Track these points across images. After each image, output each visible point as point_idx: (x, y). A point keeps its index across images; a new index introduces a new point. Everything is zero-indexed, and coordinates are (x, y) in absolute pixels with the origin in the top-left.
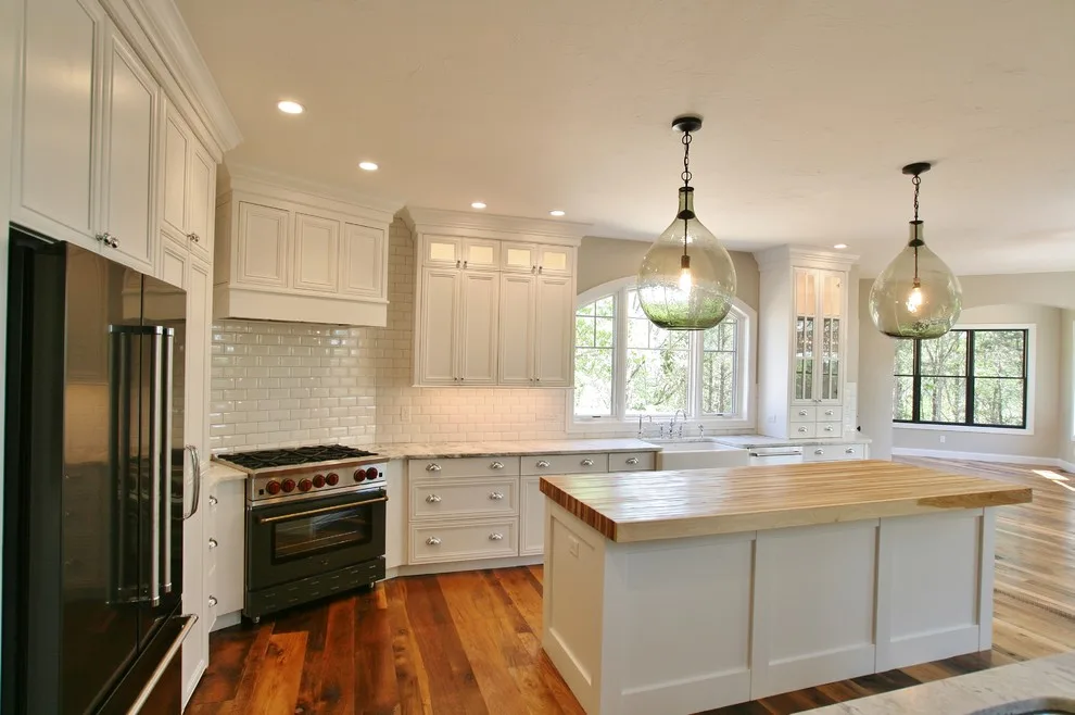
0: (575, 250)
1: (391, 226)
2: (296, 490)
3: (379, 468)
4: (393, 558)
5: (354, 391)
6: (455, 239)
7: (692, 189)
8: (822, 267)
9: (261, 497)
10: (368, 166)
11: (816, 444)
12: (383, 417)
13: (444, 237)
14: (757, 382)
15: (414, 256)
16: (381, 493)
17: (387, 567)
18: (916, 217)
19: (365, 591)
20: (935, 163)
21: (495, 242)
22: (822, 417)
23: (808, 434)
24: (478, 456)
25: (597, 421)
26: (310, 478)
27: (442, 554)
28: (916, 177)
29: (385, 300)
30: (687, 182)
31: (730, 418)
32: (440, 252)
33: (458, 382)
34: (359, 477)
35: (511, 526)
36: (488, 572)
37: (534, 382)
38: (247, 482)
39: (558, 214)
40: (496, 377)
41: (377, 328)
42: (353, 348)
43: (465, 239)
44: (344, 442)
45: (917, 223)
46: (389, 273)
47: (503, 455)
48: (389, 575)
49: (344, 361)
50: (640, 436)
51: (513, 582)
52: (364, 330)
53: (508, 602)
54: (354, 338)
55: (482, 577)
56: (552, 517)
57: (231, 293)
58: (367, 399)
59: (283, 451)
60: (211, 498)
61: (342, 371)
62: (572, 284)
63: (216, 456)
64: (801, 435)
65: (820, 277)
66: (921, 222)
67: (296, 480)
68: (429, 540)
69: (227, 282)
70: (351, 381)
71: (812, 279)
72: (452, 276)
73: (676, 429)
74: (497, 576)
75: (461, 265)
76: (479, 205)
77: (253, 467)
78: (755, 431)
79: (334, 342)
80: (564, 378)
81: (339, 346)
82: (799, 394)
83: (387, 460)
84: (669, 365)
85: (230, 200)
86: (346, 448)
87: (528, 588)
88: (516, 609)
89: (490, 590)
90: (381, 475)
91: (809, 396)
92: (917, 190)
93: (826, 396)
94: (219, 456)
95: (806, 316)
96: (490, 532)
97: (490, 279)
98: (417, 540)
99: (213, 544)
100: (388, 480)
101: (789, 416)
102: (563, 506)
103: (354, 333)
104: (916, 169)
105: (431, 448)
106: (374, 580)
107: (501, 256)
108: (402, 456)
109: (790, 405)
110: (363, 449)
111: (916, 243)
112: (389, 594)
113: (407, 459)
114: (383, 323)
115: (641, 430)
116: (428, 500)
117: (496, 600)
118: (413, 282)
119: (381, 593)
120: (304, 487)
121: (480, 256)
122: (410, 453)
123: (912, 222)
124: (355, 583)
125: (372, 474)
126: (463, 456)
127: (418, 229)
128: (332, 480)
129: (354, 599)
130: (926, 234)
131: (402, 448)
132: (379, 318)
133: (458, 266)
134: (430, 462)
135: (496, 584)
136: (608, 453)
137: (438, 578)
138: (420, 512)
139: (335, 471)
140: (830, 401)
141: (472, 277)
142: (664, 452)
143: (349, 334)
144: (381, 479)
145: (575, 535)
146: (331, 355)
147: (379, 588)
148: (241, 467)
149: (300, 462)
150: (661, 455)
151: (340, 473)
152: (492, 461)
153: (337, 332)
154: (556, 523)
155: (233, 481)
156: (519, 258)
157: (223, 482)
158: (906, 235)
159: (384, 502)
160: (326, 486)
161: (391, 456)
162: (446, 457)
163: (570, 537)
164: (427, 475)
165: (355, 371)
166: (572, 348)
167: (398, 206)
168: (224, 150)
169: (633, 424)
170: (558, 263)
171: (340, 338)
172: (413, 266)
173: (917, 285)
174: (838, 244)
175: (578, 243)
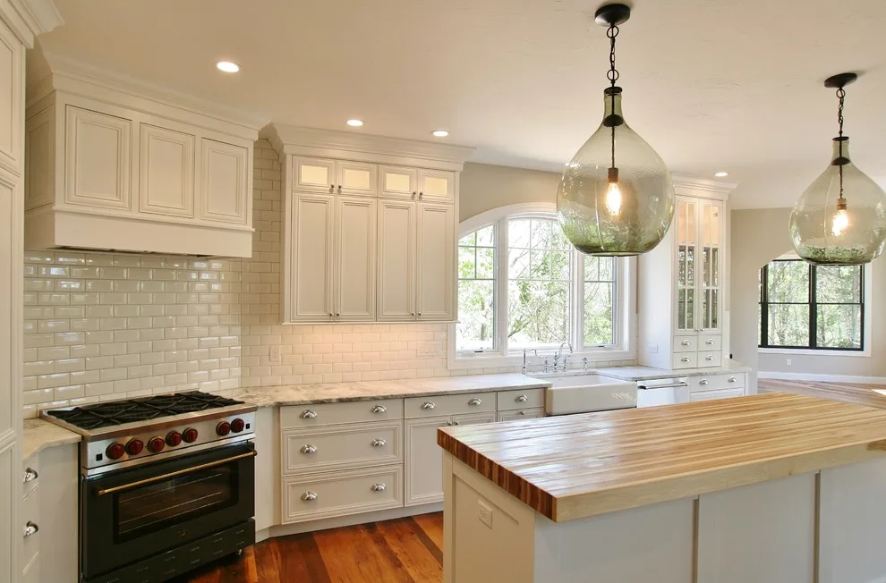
0: (458, 175)
1: (255, 143)
2: (145, 451)
3: (246, 418)
4: (263, 520)
5: (216, 330)
6: (326, 161)
7: (619, 90)
8: (700, 195)
9: (100, 463)
10: (228, 67)
11: (701, 374)
12: (249, 360)
13: (314, 159)
14: (637, 312)
15: (282, 181)
16: (249, 447)
17: (257, 529)
18: (841, 132)
19: (232, 561)
20: (863, 72)
21: (372, 165)
22: (703, 347)
23: (690, 364)
24: (358, 399)
25: (479, 356)
26: (162, 436)
27: (319, 510)
28: (841, 90)
29: (250, 227)
30: (613, 81)
31: (611, 349)
32: (312, 176)
33: (333, 318)
34: (223, 430)
35: (394, 474)
36: (370, 527)
37: (415, 317)
38: (81, 447)
39: (441, 134)
40: (375, 312)
41: (241, 260)
42: (215, 282)
43: (340, 162)
44: (206, 387)
45: (841, 139)
46: (254, 199)
47: (386, 398)
48: (258, 539)
49: (204, 297)
50: (524, 370)
51: (400, 538)
52: (225, 262)
53: (397, 564)
54: (216, 271)
55: (364, 534)
56: (454, 476)
57: (57, 216)
58: (232, 339)
59: (131, 402)
60: (29, 471)
61: (202, 309)
62: (454, 211)
63: (45, 413)
64: (684, 365)
65: (699, 205)
66: (846, 138)
67: (145, 439)
68: (305, 495)
69: (52, 204)
70: (213, 319)
71: (692, 207)
72: (325, 202)
73: (560, 362)
74: (381, 530)
75: (335, 189)
76: (355, 123)
77: (90, 426)
78: (636, 361)
79: (194, 276)
80: (448, 312)
81: (199, 280)
82: (681, 325)
83: (255, 409)
84: (525, 296)
85: (53, 104)
86: (207, 396)
87: (416, 544)
88: (407, 573)
89: (374, 548)
90: (248, 426)
91: (690, 326)
92: (842, 103)
93: (707, 326)
94: (50, 413)
95: (688, 245)
96: (373, 482)
97: (367, 205)
98: (291, 496)
99: (33, 529)
100: (257, 431)
101: (673, 347)
102: (473, 467)
103: (216, 265)
104: (839, 81)
105: (305, 392)
106: (243, 547)
107: (378, 181)
108: (272, 403)
109: (674, 337)
110: (226, 395)
111: (841, 161)
112: (260, 561)
113: (278, 406)
114: (247, 252)
115: (525, 365)
116: (302, 451)
117: (383, 562)
118: (281, 210)
119: (251, 561)
120: (155, 447)
121: (356, 180)
122: (281, 399)
123: (836, 139)
124: (220, 553)
125: (238, 426)
126: (341, 401)
127: (286, 150)
128: (190, 436)
129: (219, 572)
130: (852, 151)
131: (271, 392)
132: (243, 247)
133: (331, 191)
134: (304, 409)
135: (380, 541)
136: (496, 391)
137: (316, 538)
138: (293, 464)
139: (192, 426)
140: (711, 330)
141: (346, 204)
142: (553, 388)
143: (209, 267)
144: (248, 431)
145: (487, 501)
146: (189, 291)
147: (248, 555)
148: (74, 427)
149: (150, 416)
150: (552, 391)
151: (199, 427)
152: (373, 404)
153: (198, 265)
154: (458, 483)
155: (63, 445)
156: (397, 183)
157: (47, 449)
158: (830, 153)
159: (252, 459)
160: (183, 444)
161: (259, 404)
162: (322, 402)
163: (481, 503)
164: (302, 424)
165: (217, 308)
166: (455, 280)
167: (264, 121)
168: (37, 33)
169: (517, 358)
170: (439, 189)
171: (199, 272)
172: (281, 191)
173: (842, 206)
174: (718, 172)
175: (460, 168)
